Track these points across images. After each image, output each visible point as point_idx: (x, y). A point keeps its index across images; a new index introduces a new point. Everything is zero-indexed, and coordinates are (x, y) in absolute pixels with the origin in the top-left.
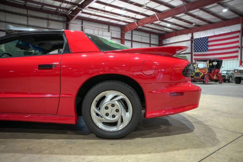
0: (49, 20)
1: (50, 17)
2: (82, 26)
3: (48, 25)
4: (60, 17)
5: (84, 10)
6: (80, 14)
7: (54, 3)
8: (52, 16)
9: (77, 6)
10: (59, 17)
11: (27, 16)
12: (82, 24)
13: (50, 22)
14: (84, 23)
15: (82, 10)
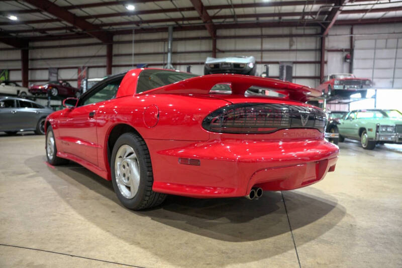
0: (292, 37)
1: (295, 31)
2: (351, 38)
3: (291, 45)
4: (306, 29)
5: (345, 8)
6: (339, 16)
7: (295, 9)
8: (297, 29)
9: (333, 5)
10: (304, 29)
11: (262, 37)
12: (352, 33)
13: (294, 39)
14: (355, 31)
15: (340, 9)
